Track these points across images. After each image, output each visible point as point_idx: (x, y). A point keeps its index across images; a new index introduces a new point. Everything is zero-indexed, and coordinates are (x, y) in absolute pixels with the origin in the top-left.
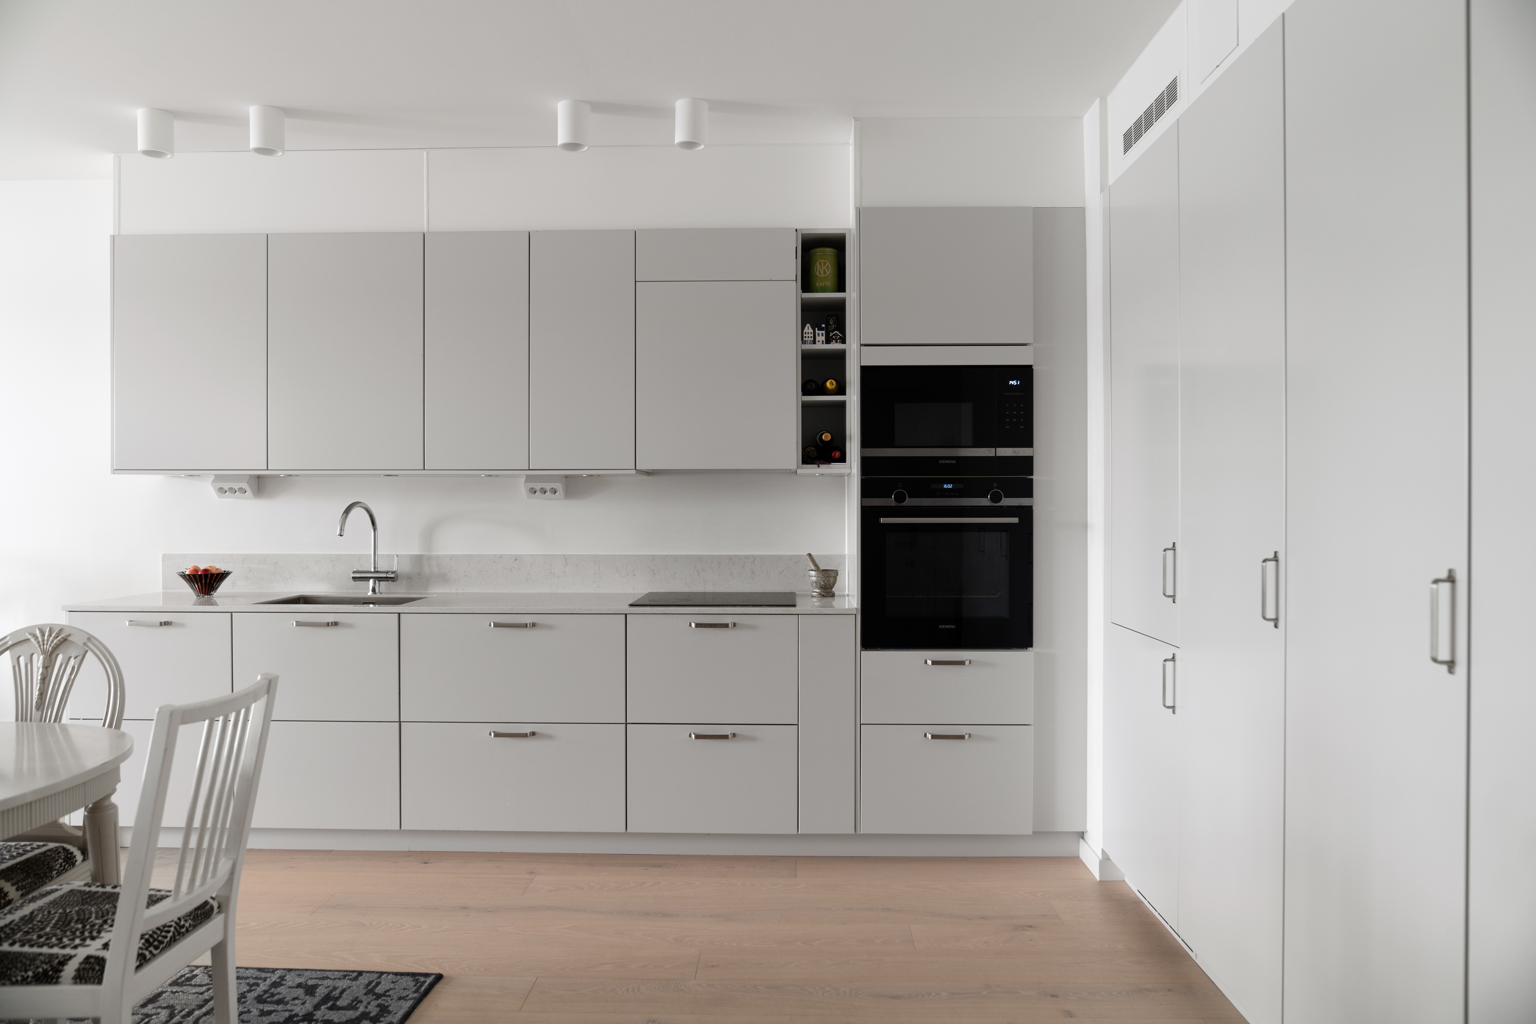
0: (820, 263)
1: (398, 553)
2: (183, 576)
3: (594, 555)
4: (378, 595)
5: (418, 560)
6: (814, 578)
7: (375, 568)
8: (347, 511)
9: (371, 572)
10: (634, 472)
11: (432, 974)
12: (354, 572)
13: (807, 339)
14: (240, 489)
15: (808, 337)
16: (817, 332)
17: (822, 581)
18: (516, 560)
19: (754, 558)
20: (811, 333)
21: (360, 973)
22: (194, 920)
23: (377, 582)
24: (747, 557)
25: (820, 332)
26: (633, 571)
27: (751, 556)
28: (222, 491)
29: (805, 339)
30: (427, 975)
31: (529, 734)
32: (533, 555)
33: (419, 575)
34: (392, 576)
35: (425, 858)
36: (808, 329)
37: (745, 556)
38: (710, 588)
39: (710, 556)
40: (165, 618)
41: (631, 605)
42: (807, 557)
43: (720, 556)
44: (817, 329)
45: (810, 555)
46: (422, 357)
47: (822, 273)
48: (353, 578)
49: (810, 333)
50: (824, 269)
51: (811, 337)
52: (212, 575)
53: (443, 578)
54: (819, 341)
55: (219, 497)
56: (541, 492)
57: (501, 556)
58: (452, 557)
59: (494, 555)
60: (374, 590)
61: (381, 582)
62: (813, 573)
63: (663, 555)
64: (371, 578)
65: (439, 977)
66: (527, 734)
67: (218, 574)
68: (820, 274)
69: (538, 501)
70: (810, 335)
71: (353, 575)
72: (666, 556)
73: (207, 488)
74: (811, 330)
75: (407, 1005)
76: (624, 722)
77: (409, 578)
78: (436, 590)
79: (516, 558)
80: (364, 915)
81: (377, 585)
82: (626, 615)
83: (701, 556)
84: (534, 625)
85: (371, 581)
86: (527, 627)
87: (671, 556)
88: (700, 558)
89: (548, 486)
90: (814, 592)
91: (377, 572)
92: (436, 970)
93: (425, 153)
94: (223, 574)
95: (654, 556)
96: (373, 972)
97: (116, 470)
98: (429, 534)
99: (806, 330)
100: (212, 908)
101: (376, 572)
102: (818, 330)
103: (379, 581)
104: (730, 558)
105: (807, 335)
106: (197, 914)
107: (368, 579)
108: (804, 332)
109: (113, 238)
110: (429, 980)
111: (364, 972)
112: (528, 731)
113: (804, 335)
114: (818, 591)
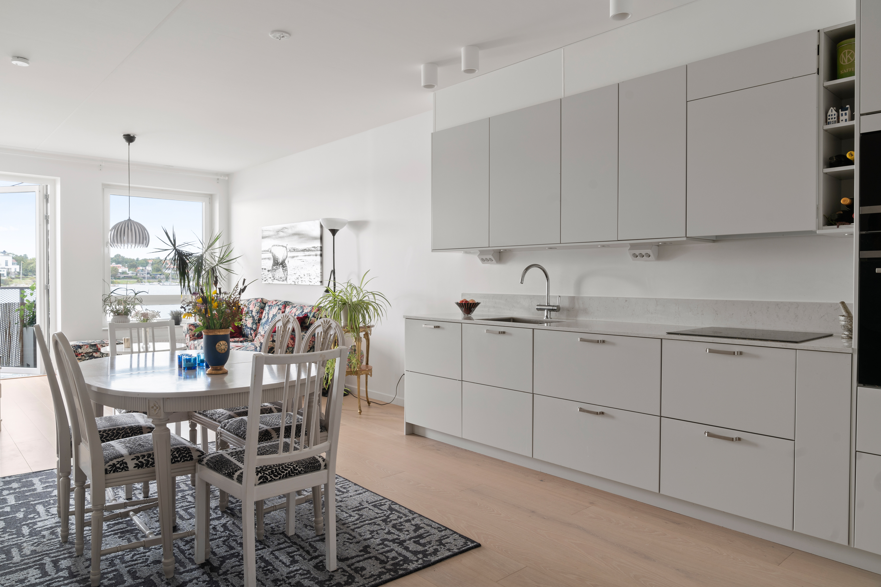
0: (845, 54)
1: (560, 295)
2: (457, 304)
3: (675, 299)
4: (549, 320)
5: (572, 299)
6: (843, 323)
7: (548, 303)
8: (527, 269)
9: (545, 306)
10: (685, 239)
11: (476, 542)
12: (538, 305)
13: (831, 120)
14: (490, 259)
15: (832, 119)
16: (841, 112)
17: (849, 325)
18: (626, 301)
19: (798, 305)
20: (835, 115)
21: (446, 528)
22: (305, 468)
23: (549, 312)
24: (791, 304)
25: (844, 112)
26: (702, 311)
27: (795, 302)
28: (483, 260)
29: (828, 121)
30: (473, 542)
31: (599, 413)
32: (636, 298)
33: (573, 309)
34: (556, 308)
35: (543, 477)
36: (832, 112)
37: (790, 303)
38: (760, 326)
39: (761, 302)
40: (437, 324)
41: (669, 333)
42: (840, 304)
43: (768, 302)
44: (840, 110)
45: (843, 303)
46: (560, 174)
47: (846, 61)
48: (537, 309)
49: (833, 115)
50: (848, 58)
51: (835, 118)
52: (471, 304)
53: (585, 311)
54: (842, 120)
55: (483, 263)
56: (640, 257)
57: (617, 298)
58: (590, 298)
59: (614, 297)
60: (547, 317)
61: (551, 312)
62: (842, 318)
63: (724, 300)
64: (545, 309)
65: (478, 546)
66: (597, 412)
67: (473, 304)
68: (844, 62)
69: (640, 263)
70: (833, 117)
71: (537, 307)
72: (726, 301)
73: (476, 259)
74: (834, 112)
75: (448, 553)
76: (659, 415)
77: (568, 310)
78: (582, 319)
79: (626, 300)
80: (482, 500)
81: (549, 313)
82: (662, 339)
83: (753, 301)
84: (604, 341)
85: (546, 311)
86: (598, 342)
87: (730, 301)
88: (753, 303)
89: (643, 252)
90: (843, 334)
91: (550, 306)
92: (479, 541)
93: (562, 50)
94: (476, 303)
95: (717, 301)
96: (452, 530)
97: (433, 250)
98: (579, 284)
99: (830, 113)
100: (320, 465)
101: (548, 306)
102: (842, 111)
103: (550, 311)
104: (777, 304)
105: (831, 117)
106: (308, 466)
107: (544, 310)
108: (828, 114)
109: (432, 133)
110: (471, 545)
111: (448, 528)
112: (599, 411)
113: (828, 117)
114: (846, 333)
